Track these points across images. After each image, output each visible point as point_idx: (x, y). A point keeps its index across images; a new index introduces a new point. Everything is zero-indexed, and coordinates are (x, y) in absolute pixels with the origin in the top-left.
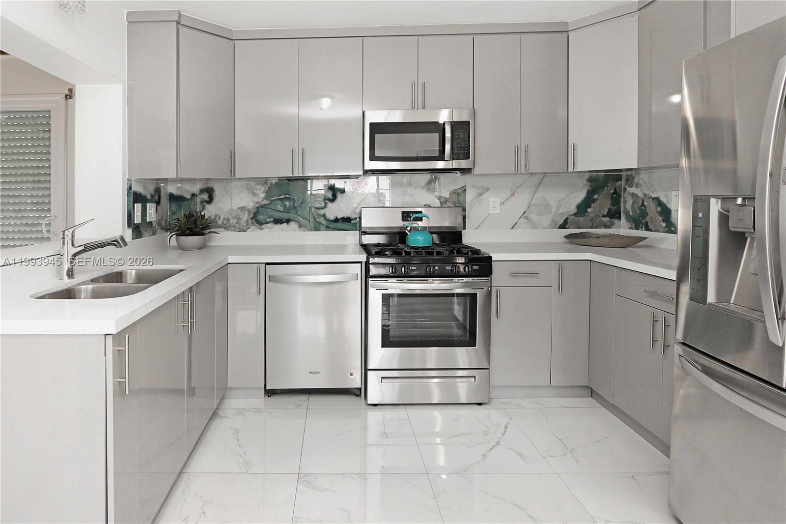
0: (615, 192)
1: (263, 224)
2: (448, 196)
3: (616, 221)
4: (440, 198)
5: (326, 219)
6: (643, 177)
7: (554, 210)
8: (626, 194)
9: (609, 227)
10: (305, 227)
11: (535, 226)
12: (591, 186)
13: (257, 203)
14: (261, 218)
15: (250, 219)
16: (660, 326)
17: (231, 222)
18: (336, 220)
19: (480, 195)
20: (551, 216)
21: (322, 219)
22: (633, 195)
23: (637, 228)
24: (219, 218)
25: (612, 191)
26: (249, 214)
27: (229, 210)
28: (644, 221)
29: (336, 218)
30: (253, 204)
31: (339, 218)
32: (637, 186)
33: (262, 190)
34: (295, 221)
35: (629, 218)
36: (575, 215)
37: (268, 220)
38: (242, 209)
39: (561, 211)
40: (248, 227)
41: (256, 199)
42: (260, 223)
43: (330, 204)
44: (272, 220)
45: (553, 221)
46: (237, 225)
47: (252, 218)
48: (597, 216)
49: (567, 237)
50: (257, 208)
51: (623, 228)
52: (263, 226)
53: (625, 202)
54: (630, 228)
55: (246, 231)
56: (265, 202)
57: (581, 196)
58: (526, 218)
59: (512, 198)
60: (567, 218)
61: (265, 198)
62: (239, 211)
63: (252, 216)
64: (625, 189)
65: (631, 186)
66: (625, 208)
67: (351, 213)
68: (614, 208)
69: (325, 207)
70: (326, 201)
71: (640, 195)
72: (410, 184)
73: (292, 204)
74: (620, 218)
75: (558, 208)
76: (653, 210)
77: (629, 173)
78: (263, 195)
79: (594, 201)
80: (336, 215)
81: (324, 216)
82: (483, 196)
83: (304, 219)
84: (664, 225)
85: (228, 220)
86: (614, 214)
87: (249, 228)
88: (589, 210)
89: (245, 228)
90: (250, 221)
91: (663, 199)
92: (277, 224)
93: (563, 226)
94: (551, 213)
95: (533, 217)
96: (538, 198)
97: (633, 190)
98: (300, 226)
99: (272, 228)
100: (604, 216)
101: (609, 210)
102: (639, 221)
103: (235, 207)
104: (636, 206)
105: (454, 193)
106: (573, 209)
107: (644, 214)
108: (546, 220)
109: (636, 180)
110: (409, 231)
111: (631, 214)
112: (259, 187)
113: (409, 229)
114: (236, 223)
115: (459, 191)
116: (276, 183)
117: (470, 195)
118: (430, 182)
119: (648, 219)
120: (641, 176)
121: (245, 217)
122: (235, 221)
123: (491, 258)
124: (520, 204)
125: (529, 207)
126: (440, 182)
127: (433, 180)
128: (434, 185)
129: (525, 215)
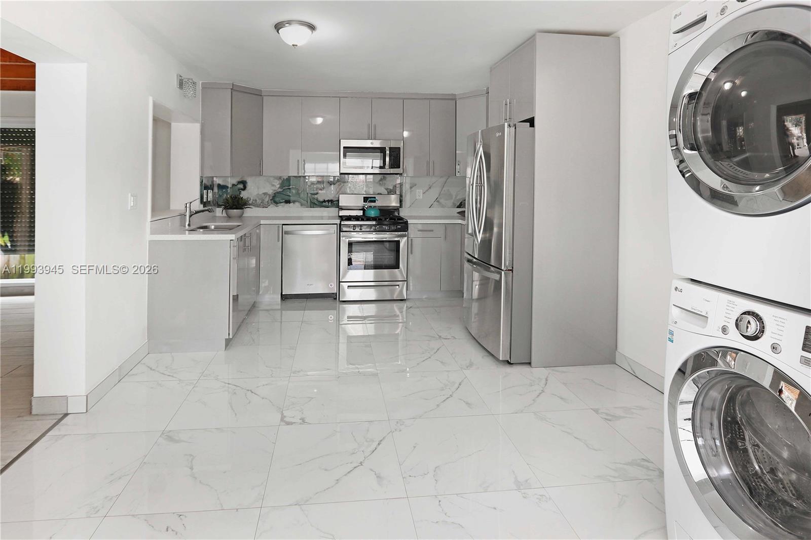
1: (278, 203)
2: (392, 188)
4: (387, 189)
5: (318, 201)
7: (454, 197)
10: (305, 205)
11: (443, 206)
13: (275, 190)
14: (277, 199)
17: (258, 202)
18: (324, 201)
19: (411, 188)
20: (452, 201)
21: (316, 200)
24: (250, 199)
26: (269, 197)
27: (257, 195)
30: (272, 191)
31: (326, 200)
33: (278, 183)
34: (299, 202)
37: (281, 201)
38: (265, 194)
39: (458, 198)
41: (273, 188)
42: (276, 203)
43: (320, 192)
44: (284, 201)
45: (454, 203)
46: (262, 204)
47: (271, 200)
49: (458, 213)
50: (275, 193)
52: (278, 205)
56: (280, 190)
58: (438, 202)
59: (430, 190)
60: (461, 202)
61: (279, 188)
62: (263, 195)
63: (271, 198)
67: (333, 197)
69: (317, 193)
70: (318, 190)
73: (296, 191)
75: (456, 196)
78: (279, 186)
80: (324, 198)
81: (317, 198)
82: (413, 189)
83: (303, 200)
85: (256, 200)
87: (269, 206)
89: (267, 206)
92: (287, 203)
93: (459, 207)
94: (452, 198)
95: (442, 201)
96: (444, 191)
98: (302, 205)
99: (284, 206)
103: (261, 193)
105: (395, 186)
108: (450, 203)
112: (276, 181)
113: (366, 207)
115: (398, 185)
116: (287, 179)
117: (405, 188)
118: (381, 180)
121: (267, 199)
122: (261, 201)
123: (407, 222)
124: (434, 193)
125: (439, 195)
126: (387, 180)
127: (384, 178)
128: (384, 182)
129: (437, 200)
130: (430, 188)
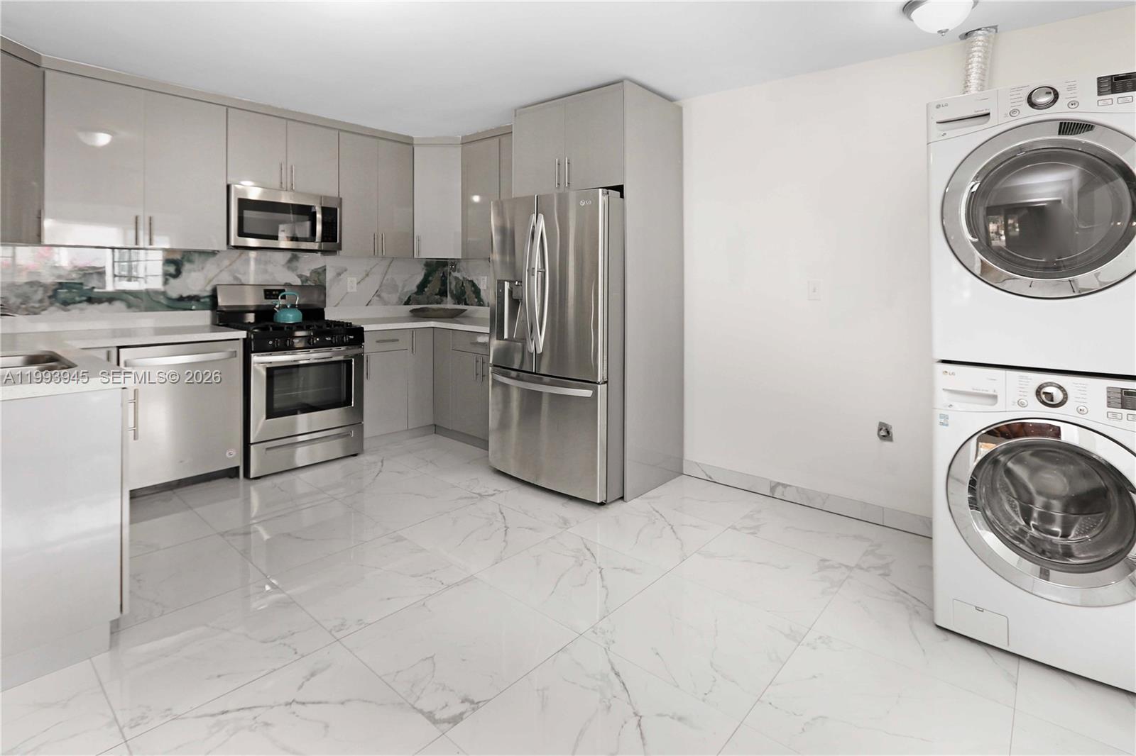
0: (444, 276)
1: (69, 304)
2: (308, 275)
3: (444, 299)
4: (300, 276)
5: (168, 298)
6: (462, 265)
7: (400, 289)
8: (451, 277)
9: (440, 303)
10: (139, 308)
11: (385, 303)
12: (426, 270)
14: (65, 297)
15: (46, 298)
16: (480, 364)
18: (181, 299)
19: (339, 274)
20: (398, 294)
21: (162, 297)
22: (456, 278)
23: (459, 304)
25: (441, 275)
26: (45, 292)
28: (463, 298)
29: (181, 296)
31: (184, 296)
32: (459, 271)
34: (122, 300)
35: (453, 296)
36: (416, 293)
38: (32, 284)
39: (405, 290)
40: (43, 308)
42: (65, 303)
43: (172, 281)
44: (84, 298)
45: (400, 298)
46: (23, 306)
47: (49, 298)
48: (432, 294)
49: (412, 311)
50: (59, 284)
51: (449, 304)
52: (69, 307)
53: (450, 283)
54: (454, 304)
55: (40, 313)
57: (419, 278)
58: (379, 296)
59: (367, 279)
60: (410, 297)
62: (27, 287)
63: (50, 294)
64: (450, 273)
65: (454, 271)
66: (450, 288)
67: (201, 291)
68: (443, 288)
69: (165, 283)
70: (168, 277)
71: (461, 278)
72: (270, 262)
74: (447, 296)
75: (404, 286)
76: (469, 290)
77: (453, 261)
79: (429, 282)
80: (180, 293)
81: (165, 293)
82: (342, 275)
83: (135, 297)
84: (476, 300)
86: (443, 293)
87: (45, 310)
88: (426, 289)
89: (39, 311)
90: (46, 301)
91: (476, 282)
92: (94, 303)
93: (407, 303)
94: (397, 291)
95: (384, 295)
96: (388, 279)
97: (456, 274)
98: (130, 306)
99: (84, 309)
100: (436, 295)
101: (440, 289)
102: (460, 298)
103: (21, 282)
104: (458, 287)
105: (315, 272)
106: (414, 288)
107: (463, 293)
108: (394, 298)
109: (458, 267)
110: (278, 309)
111: (455, 292)
113: (277, 306)
114: (22, 304)
115: (320, 270)
117: (329, 275)
118: (290, 261)
119: (466, 296)
120: (461, 264)
121: (38, 295)
122: (21, 301)
123: (363, 328)
124: (373, 284)
125: (380, 287)
126: (300, 260)
127: (294, 259)
128: (295, 264)
129: (377, 294)
130: (367, 275)
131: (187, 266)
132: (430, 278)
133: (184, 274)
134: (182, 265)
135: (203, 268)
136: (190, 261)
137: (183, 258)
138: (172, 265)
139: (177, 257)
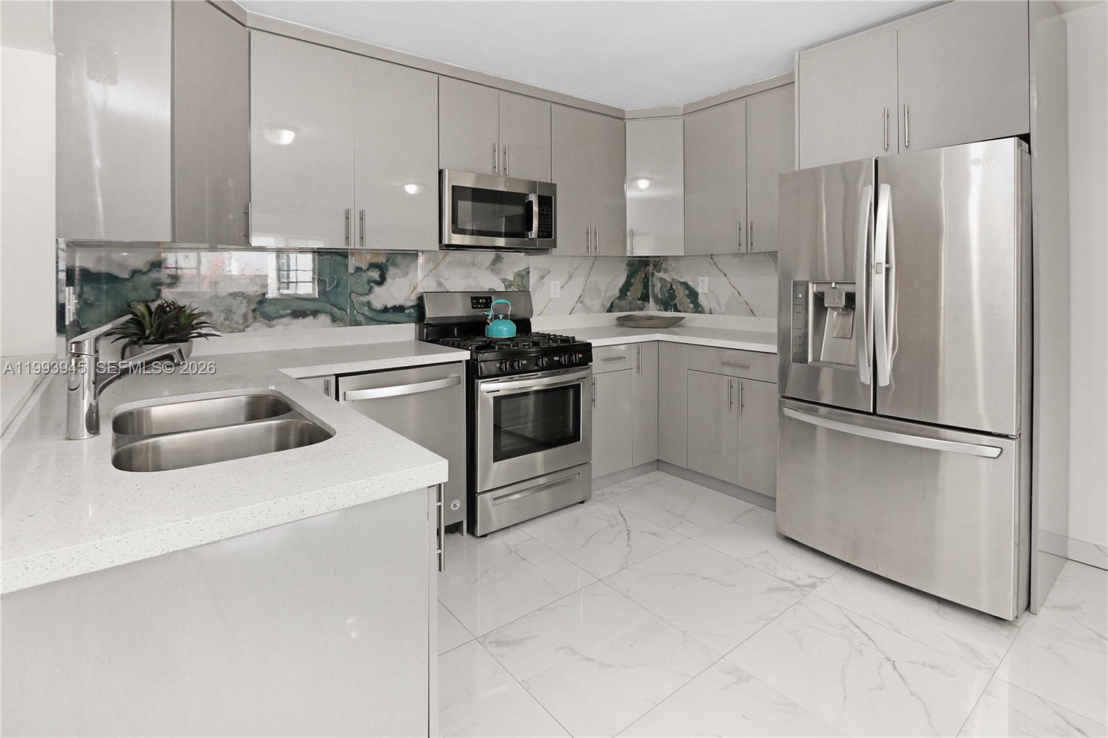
0: (646, 277)
1: (273, 319)
2: (512, 279)
3: (646, 304)
4: (504, 281)
5: (371, 309)
6: (671, 264)
7: (603, 293)
8: (654, 279)
9: (642, 310)
10: (342, 320)
11: (588, 311)
12: (629, 271)
13: (260, 286)
14: (269, 309)
15: (250, 311)
18: (386, 310)
19: (542, 277)
20: (601, 300)
21: (366, 308)
22: (661, 279)
23: (666, 310)
25: (644, 276)
26: (249, 304)
27: (211, 298)
28: (673, 303)
29: (386, 306)
30: (254, 288)
31: (389, 306)
32: (666, 271)
34: (326, 313)
35: (657, 301)
36: (619, 298)
37: (282, 312)
38: (237, 295)
39: (608, 295)
40: (247, 324)
42: (269, 318)
43: (376, 289)
44: (289, 312)
45: (603, 304)
46: (227, 322)
47: (254, 311)
48: (634, 299)
49: (619, 319)
50: (262, 294)
51: (652, 310)
52: (274, 323)
53: (653, 286)
54: (659, 310)
55: (244, 330)
57: (622, 280)
59: (571, 281)
60: (613, 302)
62: (231, 299)
63: (253, 306)
64: (653, 274)
65: (659, 271)
66: (653, 291)
67: (405, 300)
68: (645, 291)
69: (370, 292)
70: (372, 284)
71: (669, 279)
72: (473, 264)
74: (649, 301)
75: (606, 292)
76: (681, 293)
77: (657, 259)
79: (631, 285)
80: (385, 303)
81: (369, 304)
82: (546, 279)
83: (339, 309)
84: (692, 306)
86: (645, 298)
87: (249, 326)
88: (628, 294)
89: (241, 327)
90: (250, 315)
91: (691, 283)
92: (298, 318)
93: (609, 310)
94: (601, 296)
95: (587, 301)
96: (591, 282)
97: (661, 275)
98: (334, 320)
99: (288, 325)
100: (639, 299)
101: (642, 293)
102: (668, 302)
103: (223, 294)
104: (665, 290)
105: (518, 275)
106: (617, 293)
107: (673, 296)
108: (596, 304)
109: (664, 266)
110: (491, 320)
111: (660, 296)
113: (489, 317)
114: (225, 319)
115: (523, 273)
117: (533, 278)
118: (494, 262)
119: (677, 301)
120: (669, 262)
121: (242, 308)
122: (225, 315)
123: (590, 344)
124: (576, 288)
125: (583, 291)
126: (504, 261)
127: (498, 260)
128: (498, 266)
129: (580, 300)
130: (570, 277)
131: (391, 271)
132: (633, 281)
133: (389, 280)
134: (387, 270)
135: (407, 273)
136: (395, 265)
137: (387, 262)
138: (377, 269)
139: (381, 260)
